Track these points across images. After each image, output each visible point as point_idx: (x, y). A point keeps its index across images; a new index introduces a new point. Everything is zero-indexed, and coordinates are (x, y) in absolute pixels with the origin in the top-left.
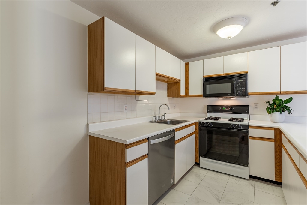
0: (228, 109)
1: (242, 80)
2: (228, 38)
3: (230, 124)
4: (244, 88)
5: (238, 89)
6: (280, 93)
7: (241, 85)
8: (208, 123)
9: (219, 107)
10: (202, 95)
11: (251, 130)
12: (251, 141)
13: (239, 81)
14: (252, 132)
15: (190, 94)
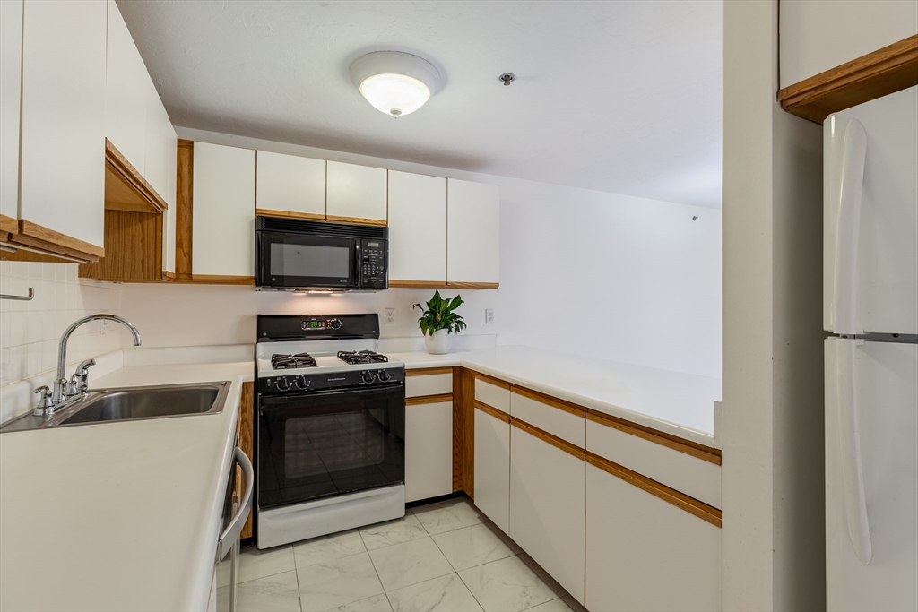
0: (326, 326)
3: (361, 372)
4: (382, 268)
5: (367, 268)
6: (447, 285)
7: (373, 256)
8: (294, 377)
10: (250, 278)
11: (409, 380)
12: (411, 411)
15: (195, 272)
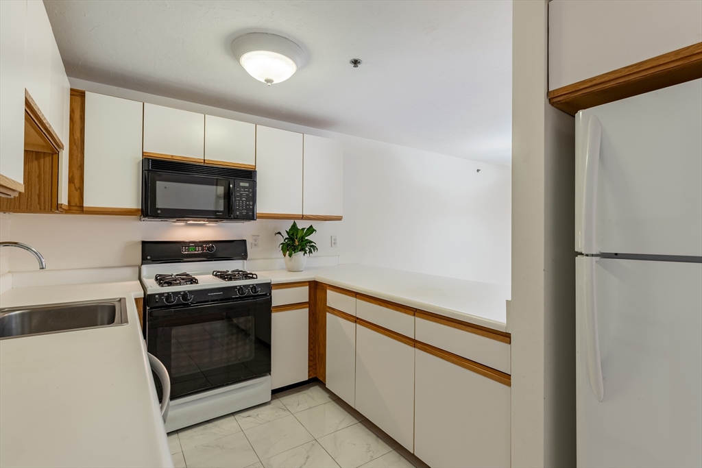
0: (203, 250)
1: (247, 185)
2: (268, 81)
3: (235, 287)
5: (239, 203)
6: (303, 218)
7: (244, 194)
9: (179, 245)
12: (276, 317)
13: (242, 184)
14: (278, 297)
15: (87, 203)
